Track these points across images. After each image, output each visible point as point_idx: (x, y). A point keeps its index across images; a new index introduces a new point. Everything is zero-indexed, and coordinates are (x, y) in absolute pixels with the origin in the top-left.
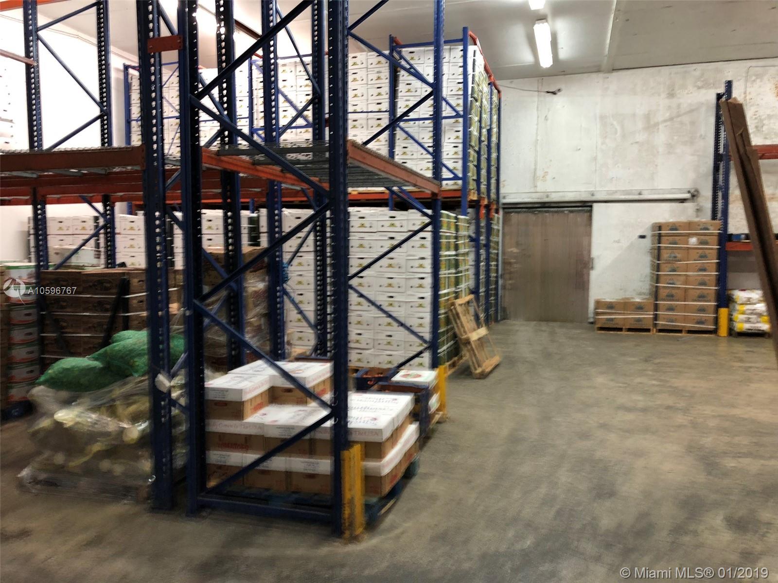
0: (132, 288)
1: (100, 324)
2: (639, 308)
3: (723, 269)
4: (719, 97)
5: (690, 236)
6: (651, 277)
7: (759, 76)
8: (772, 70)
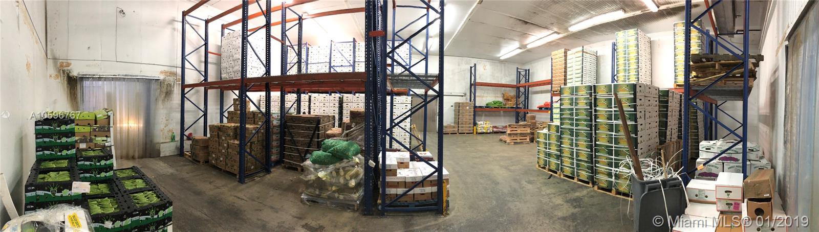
0: (321, 123)
1: (308, 136)
2: (454, 127)
3: (474, 115)
4: (471, 68)
5: (467, 106)
6: (455, 118)
7: (480, 63)
8: (483, 62)
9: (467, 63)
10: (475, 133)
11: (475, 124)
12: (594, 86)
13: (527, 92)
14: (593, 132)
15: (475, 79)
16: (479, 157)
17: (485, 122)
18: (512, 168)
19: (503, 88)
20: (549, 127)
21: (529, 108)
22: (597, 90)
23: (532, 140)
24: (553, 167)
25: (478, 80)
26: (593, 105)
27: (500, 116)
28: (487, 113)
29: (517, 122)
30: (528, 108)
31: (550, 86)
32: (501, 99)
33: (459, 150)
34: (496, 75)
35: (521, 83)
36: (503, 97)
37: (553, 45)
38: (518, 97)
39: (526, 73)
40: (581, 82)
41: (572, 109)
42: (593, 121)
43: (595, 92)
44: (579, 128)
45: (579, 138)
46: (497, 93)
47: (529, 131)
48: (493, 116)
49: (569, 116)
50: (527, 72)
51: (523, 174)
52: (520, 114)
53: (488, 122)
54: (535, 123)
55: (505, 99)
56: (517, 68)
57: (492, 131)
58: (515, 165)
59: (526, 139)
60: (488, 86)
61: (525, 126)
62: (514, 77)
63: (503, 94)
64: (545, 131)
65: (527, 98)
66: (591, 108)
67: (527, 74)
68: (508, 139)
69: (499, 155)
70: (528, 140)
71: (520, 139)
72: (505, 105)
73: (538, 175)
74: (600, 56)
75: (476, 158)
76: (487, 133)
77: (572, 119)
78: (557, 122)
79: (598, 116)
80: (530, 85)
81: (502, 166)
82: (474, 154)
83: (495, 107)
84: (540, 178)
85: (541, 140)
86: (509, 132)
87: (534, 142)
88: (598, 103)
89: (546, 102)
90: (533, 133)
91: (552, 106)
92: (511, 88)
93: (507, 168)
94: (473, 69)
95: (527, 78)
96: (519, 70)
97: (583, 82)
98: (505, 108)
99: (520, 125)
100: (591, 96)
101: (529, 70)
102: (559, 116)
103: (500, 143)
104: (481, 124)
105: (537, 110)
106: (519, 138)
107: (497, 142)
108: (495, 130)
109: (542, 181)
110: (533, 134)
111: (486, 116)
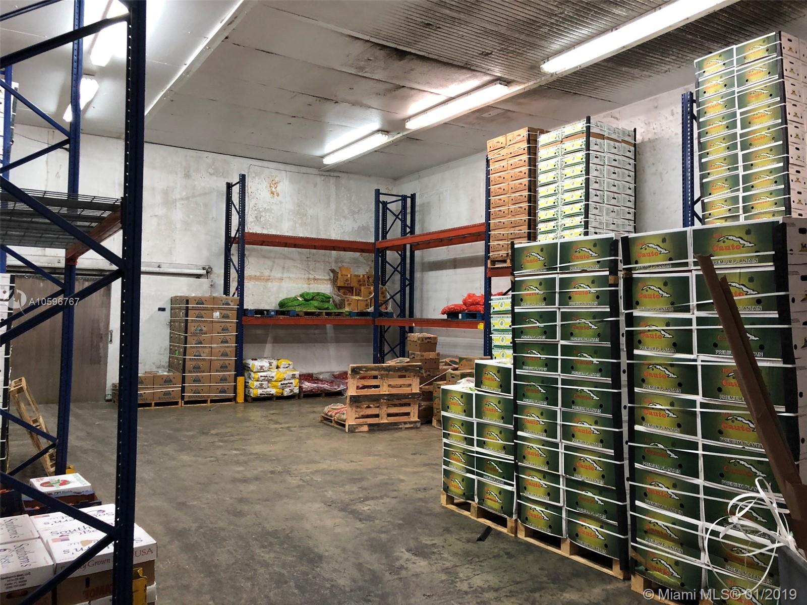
2: (168, 381)
3: (240, 340)
4: (229, 186)
5: (213, 310)
6: (172, 351)
7: (258, 174)
8: (267, 171)
9: (216, 173)
10: (240, 398)
11: (241, 369)
12: (626, 240)
13: (408, 266)
14: (624, 391)
15: (242, 223)
16: (257, 479)
17: (275, 363)
18: (365, 508)
19: (334, 252)
20: (479, 374)
21: (417, 314)
22: (636, 251)
23: (427, 417)
24: (494, 504)
25: (252, 227)
26: (621, 302)
27: (323, 340)
28: (281, 332)
29: (379, 357)
30: (411, 313)
31: (482, 243)
32: (326, 288)
33: (185, 458)
34: (311, 212)
35: (389, 236)
36: (334, 281)
37: (492, 120)
38: (380, 278)
39: (404, 207)
40: (582, 230)
41: (552, 316)
42: (624, 355)
43: (627, 260)
44: (576, 375)
45: (576, 409)
46: (314, 270)
47: (416, 387)
48: (298, 341)
49: (543, 339)
50: (409, 203)
51: (400, 527)
52: (387, 335)
53: (284, 363)
54: (436, 362)
55: (339, 288)
56: (378, 193)
57: (296, 390)
58: (373, 498)
59: (408, 414)
60: (286, 245)
61: (403, 372)
62: (367, 218)
63: (333, 271)
64: (466, 386)
65: (408, 283)
66: (615, 312)
67: (409, 210)
68: (350, 416)
69: (322, 466)
70: (414, 417)
71: (389, 415)
72: (341, 305)
73: (447, 530)
74: (643, 142)
75: (245, 481)
76: (281, 398)
77: (552, 349)
78: (504, 359)
79: (641, 337)
80: (418, 244)
81: (330, 504)
82: (241, 468)
83: (307, 314)
84: (451, 539)
85: (455, 414)
86: (352, 391)
87: (434, 423)
88: (640, 294)
89: (469, 296)
90: (431, 393)
91: (488, 306)
92: (358, 254)
93: (345, 508)
94: (236, 190)
95: (409, 223)
96: (382, 198)
97: (591, 230)
98: (340, 314)
99: (389, 369)
100: (614, 270)
101: (413, 197)
102: (508, 337)
103: (323, 430)
104: (262, 369)
105: (443, 320)
106: (384, 411)
107: (314, 426)
108: (307, 385)
109: (459, 546)
110: (427, 396)
111: (277, 340)
